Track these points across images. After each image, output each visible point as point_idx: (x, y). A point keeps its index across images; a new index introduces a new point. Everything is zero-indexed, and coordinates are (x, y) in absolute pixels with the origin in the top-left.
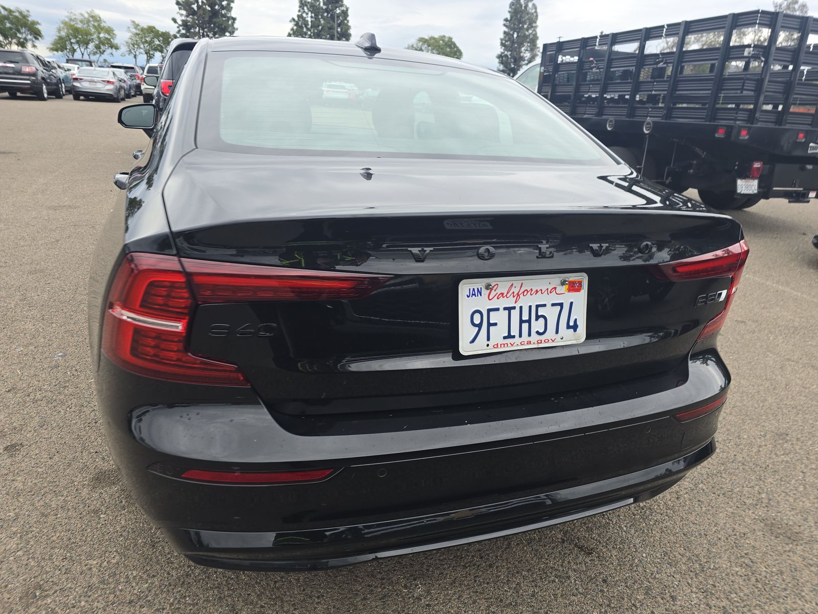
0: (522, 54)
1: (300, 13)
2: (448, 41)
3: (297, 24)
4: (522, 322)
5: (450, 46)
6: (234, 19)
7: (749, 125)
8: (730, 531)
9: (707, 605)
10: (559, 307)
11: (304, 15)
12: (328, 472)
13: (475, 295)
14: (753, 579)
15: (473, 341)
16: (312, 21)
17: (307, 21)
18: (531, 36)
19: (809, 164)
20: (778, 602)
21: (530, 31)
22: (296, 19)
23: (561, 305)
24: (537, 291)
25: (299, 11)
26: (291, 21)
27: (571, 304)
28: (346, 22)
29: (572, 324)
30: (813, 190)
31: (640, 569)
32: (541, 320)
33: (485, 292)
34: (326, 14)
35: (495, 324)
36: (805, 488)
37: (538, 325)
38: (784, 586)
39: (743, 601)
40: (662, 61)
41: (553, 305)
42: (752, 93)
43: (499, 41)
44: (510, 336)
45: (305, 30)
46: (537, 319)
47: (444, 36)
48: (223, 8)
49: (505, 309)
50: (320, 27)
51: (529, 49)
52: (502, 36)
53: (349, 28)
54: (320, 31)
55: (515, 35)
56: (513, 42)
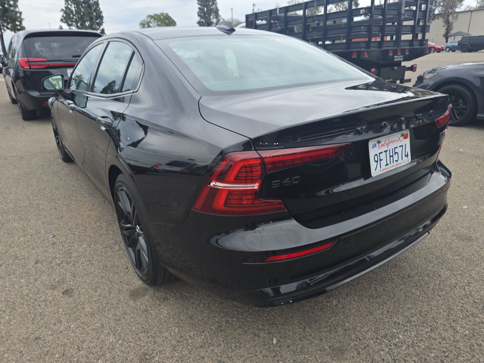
0: (211, 20)
1: (66, 6)
2: (166, 16)
3: (65, 12)
4: (390, 156)
5: (168, 19)
6: (21, 13)
7: (367, 50)
8: (444, 243)
9: (454, 275)
10: (402, 147)
11: (70, 6)
12: (332, 243)
13: (374, 147)
14: (465, 260)
15: (376, 170)
16: (75, 10)
17: (72, 10)
18: (215, 9)
19: (395, 66)
20: (479, 266)
21: (214, 6)
22: (64, 9)
23: (402, 146)
24: (394, 141)
25: (65, 4)
26: (61, 11)
27: (405, 145)
28: (98, 9)
29: (406, 154)
30: (398, 79)
31: (420, 268)
32: (397, 154)
33: (377, 145)
34: (84, 5)
35: (382, 160)
36: (462, 218)
37: (395, 158)
38: (477, 259)
39: (466, 269)
40: (316, 20)
41: (400, 146)
42: (366, 33)
43: (197, 14)
44: (387, 164)
45: (71, 16)
46: (395, 154)
47: (163, 13)
48: (11, 6)
49: (385, 151)
50: (82, 13)
51: (215, 17)
52: (198, 10)
53: (101, 12)
54: (82, 16)
55: (205, 9)
56: (205, 14)
